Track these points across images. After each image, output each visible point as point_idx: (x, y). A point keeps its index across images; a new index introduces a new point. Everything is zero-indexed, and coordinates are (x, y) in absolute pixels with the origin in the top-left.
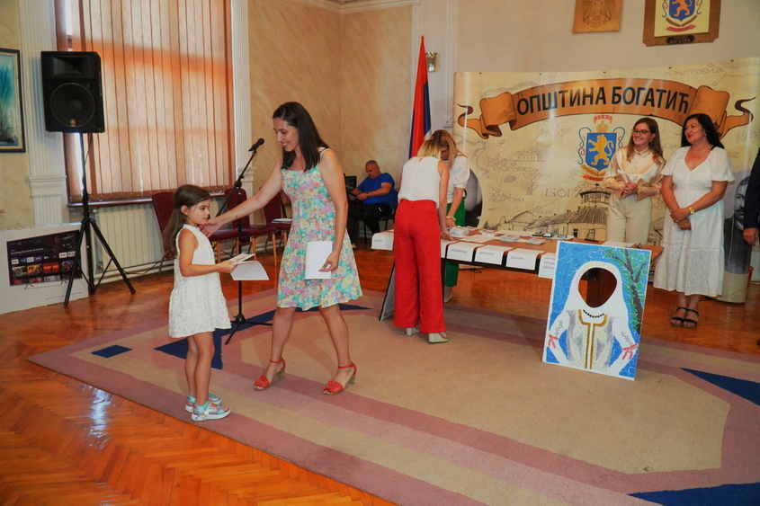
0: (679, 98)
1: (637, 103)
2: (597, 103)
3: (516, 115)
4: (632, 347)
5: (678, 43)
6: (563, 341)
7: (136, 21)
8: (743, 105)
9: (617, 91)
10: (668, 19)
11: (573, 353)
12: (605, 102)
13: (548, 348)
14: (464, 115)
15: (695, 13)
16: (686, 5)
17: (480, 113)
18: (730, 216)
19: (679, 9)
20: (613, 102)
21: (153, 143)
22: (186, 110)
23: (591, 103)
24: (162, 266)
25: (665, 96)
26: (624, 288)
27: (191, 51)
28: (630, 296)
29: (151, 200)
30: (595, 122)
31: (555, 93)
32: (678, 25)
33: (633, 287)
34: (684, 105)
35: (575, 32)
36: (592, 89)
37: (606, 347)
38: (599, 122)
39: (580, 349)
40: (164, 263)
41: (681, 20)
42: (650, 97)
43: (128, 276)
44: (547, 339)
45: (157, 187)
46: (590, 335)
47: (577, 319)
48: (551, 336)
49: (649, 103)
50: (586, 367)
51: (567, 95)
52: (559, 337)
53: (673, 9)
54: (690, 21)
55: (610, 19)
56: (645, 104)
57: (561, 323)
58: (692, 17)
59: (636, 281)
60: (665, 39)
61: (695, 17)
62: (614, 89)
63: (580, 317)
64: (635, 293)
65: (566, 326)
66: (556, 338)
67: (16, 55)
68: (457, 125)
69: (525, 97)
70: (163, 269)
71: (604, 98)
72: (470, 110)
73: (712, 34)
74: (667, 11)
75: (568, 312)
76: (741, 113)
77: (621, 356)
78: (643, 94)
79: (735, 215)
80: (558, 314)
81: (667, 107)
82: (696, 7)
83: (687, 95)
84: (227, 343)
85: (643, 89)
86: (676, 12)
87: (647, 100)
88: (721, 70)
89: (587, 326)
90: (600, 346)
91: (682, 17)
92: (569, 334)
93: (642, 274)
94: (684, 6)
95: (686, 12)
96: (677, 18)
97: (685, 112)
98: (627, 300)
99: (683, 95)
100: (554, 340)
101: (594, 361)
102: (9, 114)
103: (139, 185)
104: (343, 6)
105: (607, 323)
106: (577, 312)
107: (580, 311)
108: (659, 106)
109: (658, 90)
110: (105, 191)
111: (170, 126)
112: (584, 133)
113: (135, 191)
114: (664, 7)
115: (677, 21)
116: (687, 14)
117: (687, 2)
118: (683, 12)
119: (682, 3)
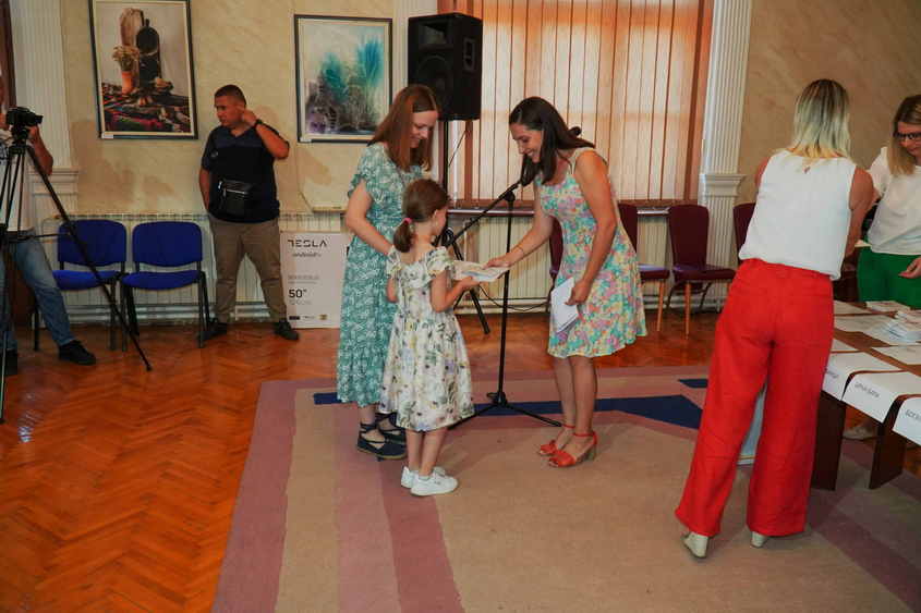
43: (484, 311)
67: (387, 25)
102: (376, 96)
110: (484, 196)
113: (524, 199)
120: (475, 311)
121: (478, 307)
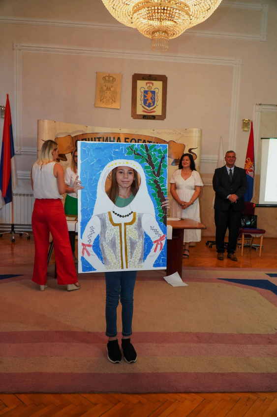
4: (161, 239)
5: (147, 119)
6: (97, 247)
10: (143, 107)
11: (108, 258)
13: (83, 258)
15: (155, 105)
16: (151, 100)
19: (148, 102)
26: (148, 184)
28: (154, 191)
31: (95, 139)
32: (147, 110)
33: (156, 182)
36: (114, 138)
37: (138, 243)
39: (115, 252)
44: (80, 248)
46: (123, 235)
47: (108, 222)
48: (83, 244)
50: (123, 268)
52: (92, 243)
53: (145, 102)
57: (92, 228)
58: (154, 107)
59: (158, 175)
60: (142, 116)
61: (155, 107)
63: (111, 220)
64: (158, 187)
65: (98, 231)
66: (89, 246)
69: (78, 139)
73: (163, 116)
74: (143, 102)
75: (98, 216)
77: (152, 250)
80: (88, 221)
82: (156, 102)
86: (147, 104)
89: (118, 227)
90: (133, 244)
91: (149, 106)
92: (101, 238)
93: (162, 168)
94: (150, 101)
95: (151, 104)
96: (147, 106)
98: (152, 195)
100: (87, 248)
101: (129, 259)
105: (137, 221)
106: (107, 215)
107: (109, 213)
114: (141, 100)
115: (147, 108)
116: (152, 105)
117: (151, 98)
118: (150, 104)
119: (149, 99)
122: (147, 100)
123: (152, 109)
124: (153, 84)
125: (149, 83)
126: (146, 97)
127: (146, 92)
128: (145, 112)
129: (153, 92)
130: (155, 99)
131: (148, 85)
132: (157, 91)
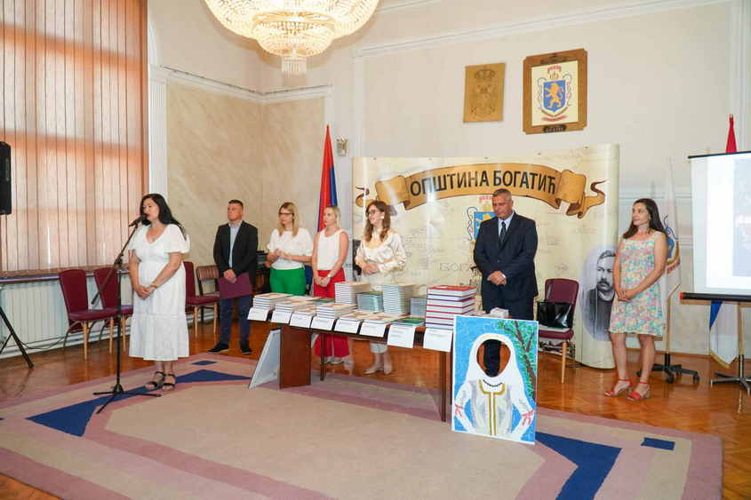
0: (548, 180)
1: (515, 185)
2: (481, 185)
3: (409, 196)
4: (530, 413)
5: (552, 131)
6: (468, 410)
7: (50, 114)
8: (597, 187)
9: (498, 175)
10: (543, 111)
11: (478, 421)
12: (488, 185)
13: (455, 418)
14: (362, 196)
15: (566, 105)
16: (558, 98)
17: (376, 195)
18: (594, 286)
19: (552, 102)
20: (495, 184)
21: (63, 225)
22: (99, 193)
23: (476, 185)
24: (65, 341)
25: (537, 178)
26: (517, 358)
27: (106, 139)
29: (57, 277)
30: (480, 202)
31: (445, 176)
33: (525, 357)
34: (552, 187)
35: (464, 122)
36: (476, 173)
37: (507, 414)
38: (484, 202)
39: (484, 417)
40: (69, 339)
41: (554, 111)
42: (525, 180)
43: (27, 352)
44: (454, 408)
45: (65, 265)
46: (492, 403)
47: (479, 389)
48: (456, 406)
49: (524, 185)
50: (491, 434)
51: (455, 178)
52: (464, 406)
53: (547, 102)
54: (562, 112)
55: (494, 110)
56: (521, 186)
58: (564, 108)
60: (542, 128)
61: (566, 108)
62: (495, 172)
63: (481, 387)
65: (469, 396)
66: (461, 407)
68: (355, 205)
69: (416, 180)
70: (67, 345)
71: (486, 181)
72: (368, 192)
73: (581, 124)
74: (542, 103)
75: (470, 382)
76: (596, 194)
77: (520, 422)
78: (519, 177)
79: (597, 287)
80: (461, 385)
81: (540, 188)
82: (567, 100)
83: (554, 179)
84: (99, 412)
85: (519, 173)
86: (549, 104)
87: (522, 182)
88: (579, 156)
89: (487, 395)
90: (501, 413)
91: (554, 109)
92: (472, 403)
94: (556, 99)
95: (558, 104)
96: (551, 109)
97: (553, 193)
99: (551, 178)
100: (460, 410)
101: (497, 428)
103: (47, 264)
104: (264, 97)
105: (505, 391)
106: (478, 382)
107: (480, 381)
108: (533, 188)
109: (531, 174)
111: (82, 207)
112: (472, 212)
113: (41, 268)
114: (539, 100)
115: (550, 112)
116: (559, 106)
117: (558, 95)
118: (555, 104)
119: (554, 96)
120: (20, 353)
121: (22, 349)
122: (551, 98)
123: (559, 114)
124: (560, 68)
125: (551, 68)
126: (548, 93)
127: (548, 85)
128: (548, 120)
129: (562, 83)
130: (564, 94)
131: (551, 72)
132: (567, 79)
